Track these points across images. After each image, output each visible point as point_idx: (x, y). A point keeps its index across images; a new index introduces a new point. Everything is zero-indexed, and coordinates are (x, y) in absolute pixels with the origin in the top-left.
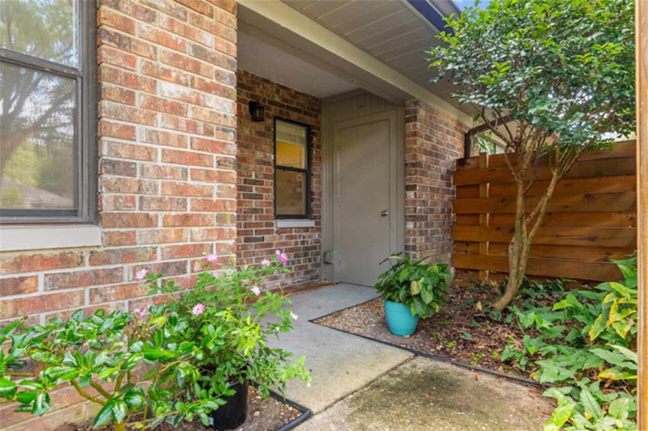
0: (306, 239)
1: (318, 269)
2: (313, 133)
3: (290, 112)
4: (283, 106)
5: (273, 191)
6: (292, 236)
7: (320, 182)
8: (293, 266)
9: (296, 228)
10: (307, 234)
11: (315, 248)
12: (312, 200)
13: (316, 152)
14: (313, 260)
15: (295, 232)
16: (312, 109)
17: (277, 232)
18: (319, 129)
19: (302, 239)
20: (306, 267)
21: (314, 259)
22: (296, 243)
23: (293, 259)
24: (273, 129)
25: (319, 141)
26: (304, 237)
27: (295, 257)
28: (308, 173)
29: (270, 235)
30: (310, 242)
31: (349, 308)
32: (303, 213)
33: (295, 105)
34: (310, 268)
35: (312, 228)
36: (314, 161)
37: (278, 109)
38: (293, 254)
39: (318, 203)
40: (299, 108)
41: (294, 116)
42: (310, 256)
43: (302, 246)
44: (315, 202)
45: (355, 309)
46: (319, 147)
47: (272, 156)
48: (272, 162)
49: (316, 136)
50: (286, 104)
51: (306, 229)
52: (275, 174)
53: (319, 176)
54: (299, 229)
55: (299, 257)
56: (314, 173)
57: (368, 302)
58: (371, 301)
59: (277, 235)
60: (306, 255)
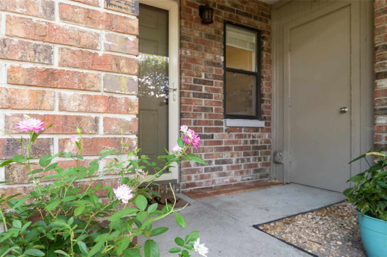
0: (256, 139)
1: (268, 168)
2: (264, 38)
3: (240, 17)
4: (233, 10)
5: (222, 91)
6: (242, 135)
7: (270, 85)
8: (243, 164)
9: (245, 127)
10: (257, 134)
11: (265, 147)
12: (262, 101)
13: (267, 55)
14: (263, 160)
15: (245, 131)
16: (262, 14)
17: (226, 131)
18: (269, 33)
19: (251, 139)
20: (256, 165)
21: (264, 158)
22: (246, 142)
23: (243, 157)
24: (223, 33)
25: (269, 45)
26: (254, 137)
27: (244, 156)
28: (258, 76)
29: (219, 133)
30: (260, 142)
31: (303, 213)
32: (254, 114)
33: (245, 10)
34: (260, 167)
35: (262, 128)
36: (264, 64)
37: (228, 13)
38: (242, 152)
39: (268, 104)
40: (249, 13)
41: (244, 20)
42: (259, 156)
43: (251, 145)
44: (265, 104)
46: (269, 51)
47: (222, 58)
48: (222, 64)
49: (266, 40)
50: (236, 9)
51: (256, 129)
52: (225, 75)
53: (269, 79)
54: (249, 129)
55: (248, 155)
56: (264, 76)
57: (325, 207)
58: (329, 206)
59: (226, 133)
60: (255, 154)
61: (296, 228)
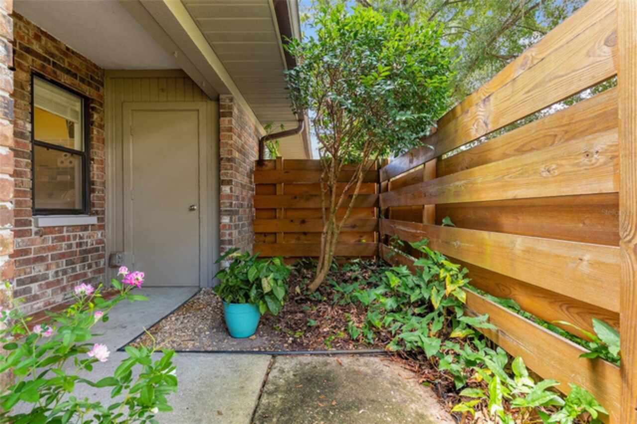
0: (85, 240)
1: (101, 275)
2: (93, 109)
3: (58, 72)
4: (45, 59)
5: (29, 175)
6: (64, 236)
7: (103, 170)
8: (65, 277)
9: (68, 226)
10: (86, 233)
11: (97, 250)
12: (93, 191)
13: (98, 132)
14: (94, 266)
15: (67, 231)
16: (92, 78)
17: (36, 233)
18: (101, 105)
19: (78, 240)
20: (85, 275)
21: (96, 264)
22: (70, 246)
23: (65, 267)
24: (29, 88)
25: (102, 120)
26: (81, 238)
27: (67, 265)
28: (85, 158)
29: (25, 239)
30: (90, 243)
31: (166, 317)
32: (78, 206)
33: (66, 66)
34: (90, 275)
35: (93, 225)
36: (95, 142)
37: (39, 62)
38: (64, 261)
39: (101, 194)
40: (73, 71)
41: (65, 79)
42: (90, 261)
43: (78, 249)
44: (96, 194)
45: (173, 319)
46: (101, 127)
47: (29, 126)
48: (28, 134)
49: (98, 113)
50: (51, 59)
51: (85, 228)
52: (32, 151)
53: (102, 162)
54: (75, 227)
55: (74, 263)
56: (95, 158)
57: (183, 305)
58: (185, 303)
59: (38, 237)
60: (84, 260)
61: (167, 335)
